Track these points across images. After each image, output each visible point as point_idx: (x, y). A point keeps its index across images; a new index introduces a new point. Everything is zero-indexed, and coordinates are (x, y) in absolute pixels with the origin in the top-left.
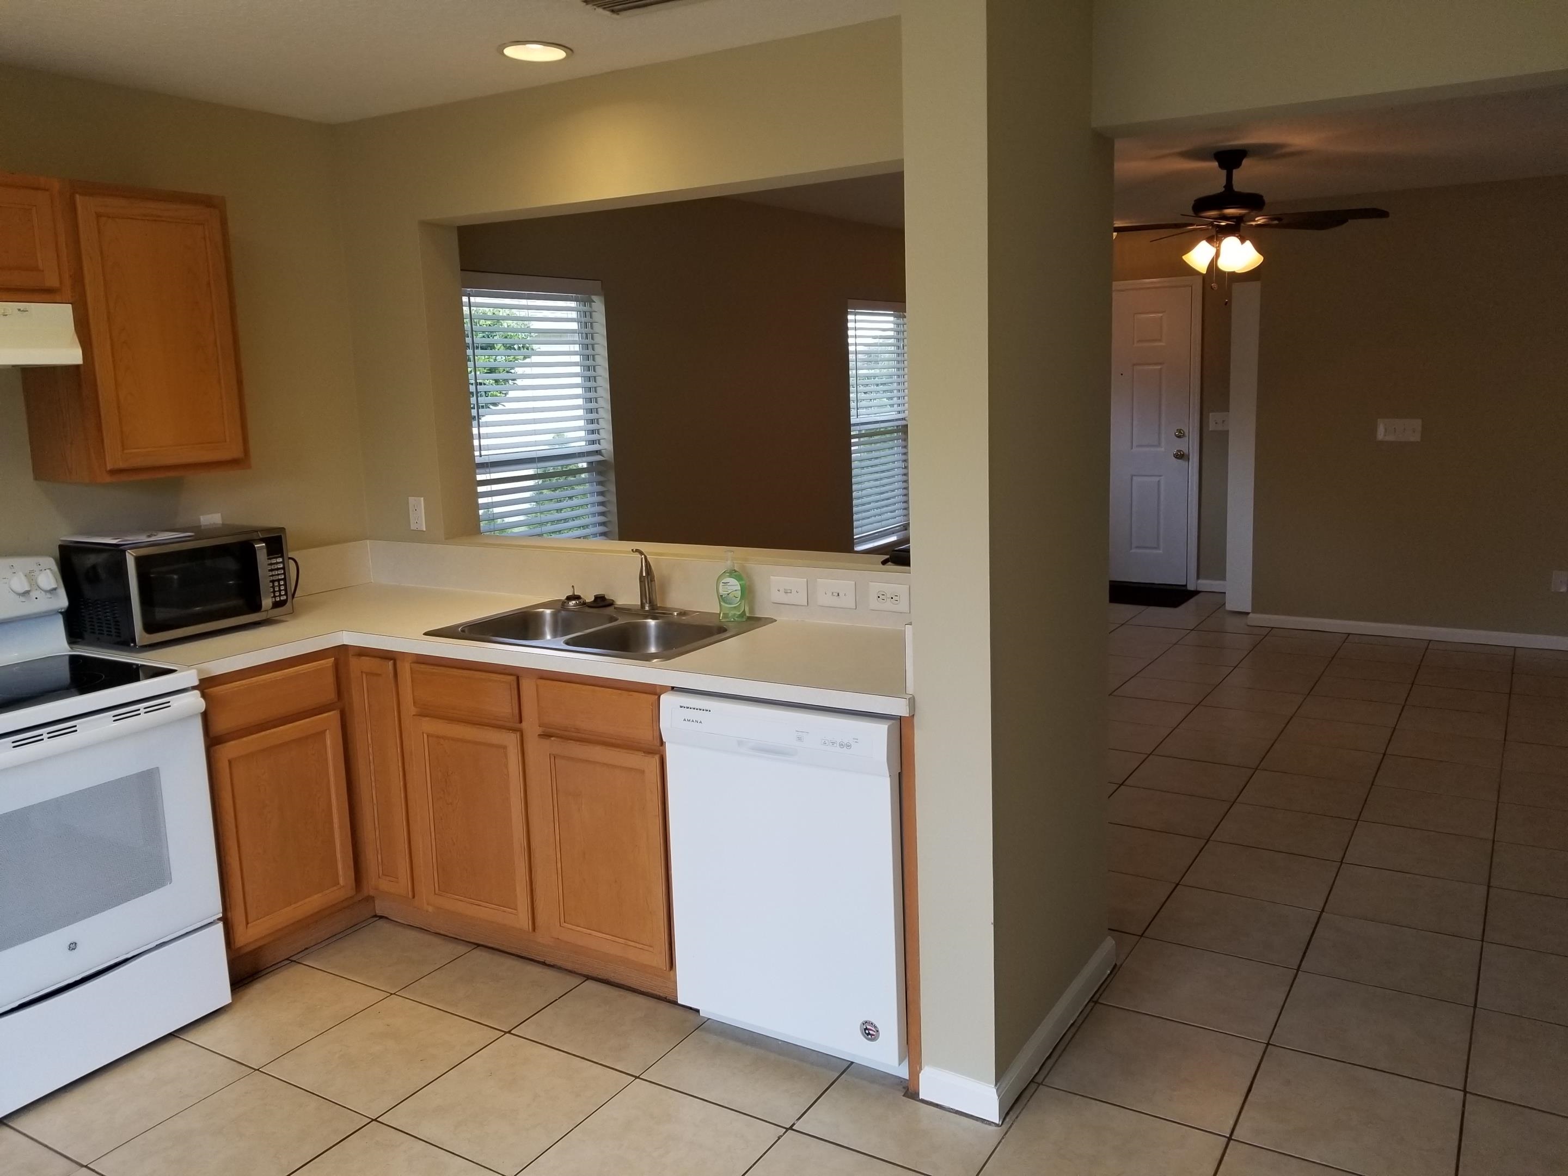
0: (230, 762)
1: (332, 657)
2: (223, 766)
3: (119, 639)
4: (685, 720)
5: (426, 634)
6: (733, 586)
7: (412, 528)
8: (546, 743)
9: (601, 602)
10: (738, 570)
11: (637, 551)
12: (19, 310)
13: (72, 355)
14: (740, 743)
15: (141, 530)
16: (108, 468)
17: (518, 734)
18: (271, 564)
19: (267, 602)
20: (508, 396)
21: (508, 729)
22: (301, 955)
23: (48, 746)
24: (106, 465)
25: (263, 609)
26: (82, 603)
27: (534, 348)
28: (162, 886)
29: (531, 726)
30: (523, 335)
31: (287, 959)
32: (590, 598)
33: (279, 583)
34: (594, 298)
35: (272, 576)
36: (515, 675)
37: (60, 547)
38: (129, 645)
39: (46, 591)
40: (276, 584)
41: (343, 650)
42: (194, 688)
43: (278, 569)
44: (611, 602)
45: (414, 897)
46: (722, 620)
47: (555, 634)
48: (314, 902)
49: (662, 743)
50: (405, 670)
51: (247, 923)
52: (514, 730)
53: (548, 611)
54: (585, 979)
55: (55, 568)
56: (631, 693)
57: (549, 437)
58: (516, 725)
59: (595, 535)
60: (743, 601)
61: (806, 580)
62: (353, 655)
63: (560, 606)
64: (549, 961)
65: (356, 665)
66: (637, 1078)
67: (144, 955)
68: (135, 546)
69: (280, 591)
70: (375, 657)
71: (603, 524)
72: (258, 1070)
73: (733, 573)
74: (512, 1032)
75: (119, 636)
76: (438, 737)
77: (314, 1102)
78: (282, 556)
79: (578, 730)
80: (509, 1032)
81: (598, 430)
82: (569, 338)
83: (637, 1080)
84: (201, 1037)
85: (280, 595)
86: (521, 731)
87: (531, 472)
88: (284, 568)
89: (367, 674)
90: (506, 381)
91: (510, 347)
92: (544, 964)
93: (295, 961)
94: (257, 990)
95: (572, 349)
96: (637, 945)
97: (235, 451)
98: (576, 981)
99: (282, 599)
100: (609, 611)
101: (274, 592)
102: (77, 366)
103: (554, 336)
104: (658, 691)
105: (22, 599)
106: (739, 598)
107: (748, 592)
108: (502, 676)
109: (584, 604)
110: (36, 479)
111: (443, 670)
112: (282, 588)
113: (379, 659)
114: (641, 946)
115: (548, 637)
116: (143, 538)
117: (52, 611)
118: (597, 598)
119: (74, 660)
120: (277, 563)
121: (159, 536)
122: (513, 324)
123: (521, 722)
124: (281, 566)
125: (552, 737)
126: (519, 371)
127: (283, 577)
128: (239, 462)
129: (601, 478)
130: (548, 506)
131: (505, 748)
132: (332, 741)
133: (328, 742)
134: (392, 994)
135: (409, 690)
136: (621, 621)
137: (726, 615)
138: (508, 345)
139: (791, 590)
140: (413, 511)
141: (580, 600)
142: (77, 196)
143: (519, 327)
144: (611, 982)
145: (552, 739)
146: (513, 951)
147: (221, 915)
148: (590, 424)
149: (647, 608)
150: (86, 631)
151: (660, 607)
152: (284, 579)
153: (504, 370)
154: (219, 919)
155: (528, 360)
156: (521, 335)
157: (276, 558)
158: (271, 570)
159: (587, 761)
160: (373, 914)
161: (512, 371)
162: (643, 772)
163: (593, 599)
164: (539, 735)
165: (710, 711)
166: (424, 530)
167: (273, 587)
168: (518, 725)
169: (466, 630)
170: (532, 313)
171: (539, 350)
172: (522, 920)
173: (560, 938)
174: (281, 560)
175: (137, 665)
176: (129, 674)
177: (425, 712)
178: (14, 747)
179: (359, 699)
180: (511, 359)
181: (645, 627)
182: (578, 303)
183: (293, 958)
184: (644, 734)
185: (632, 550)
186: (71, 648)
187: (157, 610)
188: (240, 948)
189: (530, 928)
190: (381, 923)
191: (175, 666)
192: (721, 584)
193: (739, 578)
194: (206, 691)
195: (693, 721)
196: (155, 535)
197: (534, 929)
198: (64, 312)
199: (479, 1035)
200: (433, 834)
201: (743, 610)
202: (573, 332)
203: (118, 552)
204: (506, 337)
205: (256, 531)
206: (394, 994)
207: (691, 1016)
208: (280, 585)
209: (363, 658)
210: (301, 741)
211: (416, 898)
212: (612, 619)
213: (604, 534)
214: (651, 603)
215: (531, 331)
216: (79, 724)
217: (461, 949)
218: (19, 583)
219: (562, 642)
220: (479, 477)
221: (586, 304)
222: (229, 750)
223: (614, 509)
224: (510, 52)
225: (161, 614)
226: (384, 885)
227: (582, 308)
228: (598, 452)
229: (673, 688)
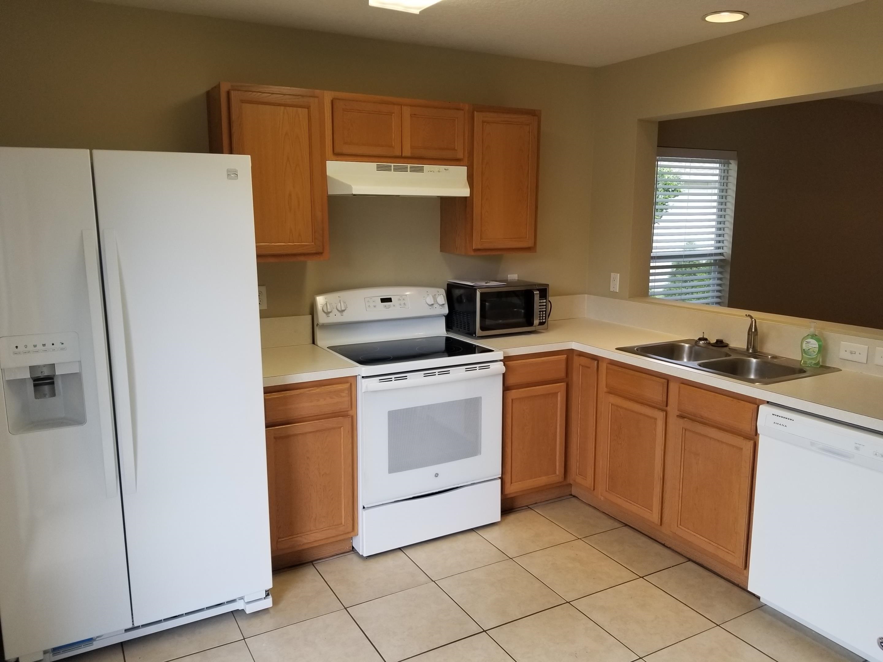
0: (512, 400)
1: (565, 355)
2: (509, 401)
3: (468, 332)
4: (775, 423)
5: (617, 349)
6: (813, 344)
7: (611, 290)
8: (681, 421)
9: (720, 344)
10: (817, 335)
11: (749, 316)
12: (445, 169)
13: (464, 191)
14: (812, 444)
15: (482, 280)
16: (473, 248)
17: (665, 413)
18: (540, 303)
19: (536, 322)
20: (662, 218)
21: (658, 409)
22: (533, 505)
23: (438, 378)
24: (472, 246)
25: (534, 325)
26: (454, 312)
27: (681, 191)
28: (476, 456)
29: (673, 409)
30: (676, 183)
31: (527, 506)
32: (713, 341)
33: (543, 313)
34: (731, 161)
35: (540, 308)
36: (667, 379)
37: (448, 284)
38: (473, 335)
39: (440, 305)
40: (541, 313)
41: (570, 352)
42: (501, 360)
43: (543, 305)
44: (726, 344)
45: (594, 490)
46: (803, 365)
47: (689, 359)
48: (543, 480)
49: (756, 434)
50: (603, 367)
51: (511, 483)
52: (662, 410)
53: (687, 345)
54: (688, 560)
55: (445, 295)
56: (739, 401)
57: (683, 244)
58: (664, 407)
59: (713, 303)
60: (819, 355)
61: (867, 346)
62: (576, 355)
63: (694, 343)
64: (667, 544)
65: (577, 361)
66: (718, 625)
67: (465, 487)
68: (480, 287)
69: (543, 317)
70: (587, 357)
71: (718, 297)
72: (512, 559)
73: (813, 336)
74: (644, 578)
75: (469, 330)
76: (617, 406)
77: (538, 584)
78: (546, 299)
79: (702, 417)
80: (643, 577)
81: (723, 241)
82: (713, 185)
83: (718, 626)
84: (485, 534)
85: (543, 319)
86: (666, 412)
87: (670, 264)
88: (546, 305)
89: (582, 366)
90: (662, 210)
91: (667, 190)
92: (664, 545)
93: (530, 508)
94: (512, 517)
95: (713, 192)
96: (725, 550)
97: (530, 244)
98: (682, 560)
99: (543, 321)
100: (725, 350)
101: (540, 317)
102: (466, 198)
103: (701, 184)
104: (758, 402)
105: (430, 307)
106: (817, 352)
107: (823, 349)
108: (658, 379)
109: (709, 343)
110: (441, 251)
111: (624, 370)
112: (544, 315)
113: (590, 359)
114: (727, 551)
115: (685, 360)
116: (483, 284)
117: (440, 315)
118: (718, 341)
119: (448, 339)
120: (543, 302)
121: (490, 283)
122: (671, 177)
123: (667, 406)
124: (545, 304)
125: (685, 418)
126: (671, 204)
127: (545, 310)
128: (531, 249)
129: (721, 270)
130: (678, 284)
131: (656, 419)
132: (560, 398)
133: (559, 399)
134: (579, 539)
135: (604, 379)
136: (733, 357)
137: (805, 363)
138: (666, 189)
139: (855, 352)
140: (613, 281)
141: (707, 341)
142: (475, 112)
143: (674, 178)
144: (704, 566)
145: (685, 419)
146: (646, 533)
147: (500, 476)
148: (719, 237)
149: (751, 351)
150: (454, 326)
151: (759, 351)
152: (545, 311)
153: (662, 203)
154: (499, 478)
155: (676, 198)
156: (675, 183)
157: (543, 300)
158: (540, 306)
159: (705, 436)
160: (570, 494)
161: (667, 204)
162: (741, 449)
163: (715, 341)
164: (677, 416)
165: (793, 420)
166: (618, 292)
167: (540, 314)
168: (665, 408)
169: (639, 350)
170: (682, 171)
171: (684, 192)
172: (655, 517)
173: (676, 533)
174: (545, 301)
175: (475, 345)
176: (470, 349)
177: (611, 391)
178: (424, 376)
179: (577, 378)
180: (667, 197)
181: (749, 362)
182: (720, 164)
183: (530, 506)
184: (746, 427)
185: (746, 315)
186: (447, 333)
187: (487, 320)
188: (507, 494)
189: (659, 523)
190: (573, 499)
191: (493, 348)
192: (805, 342)
193: (818, 340)
194: (505, 363)
195: (780, 424)
196: (489, 283)
197: (661, 525)
198: (463, 170)
199: (626, 575)
200: (609, 458)
201: (818, 360)
202: (715, 182)
203: (472, 290)
204: (666, 184)
205: (535, 285)
206: (580, 539)
207: (754, 600)
208: (543, 314)
209: (582, 357)
210: (545, 396)
211: (595, 490)
212: (727, 355)
213: (718, 303)
214: (754, 348)
215: (680, 181)
216: (451, 370)
217: (617, 525)
218: (430, 300)
219: (696, 364)
220: (652, 264)
221: (726, 165)
222: (513, 394)
223: (727, 289)
224: (709, 19)
225: (488, 322)
226: (579, 479)
227: (723, 168)
228: (721, 254)
229: (768, 402)
